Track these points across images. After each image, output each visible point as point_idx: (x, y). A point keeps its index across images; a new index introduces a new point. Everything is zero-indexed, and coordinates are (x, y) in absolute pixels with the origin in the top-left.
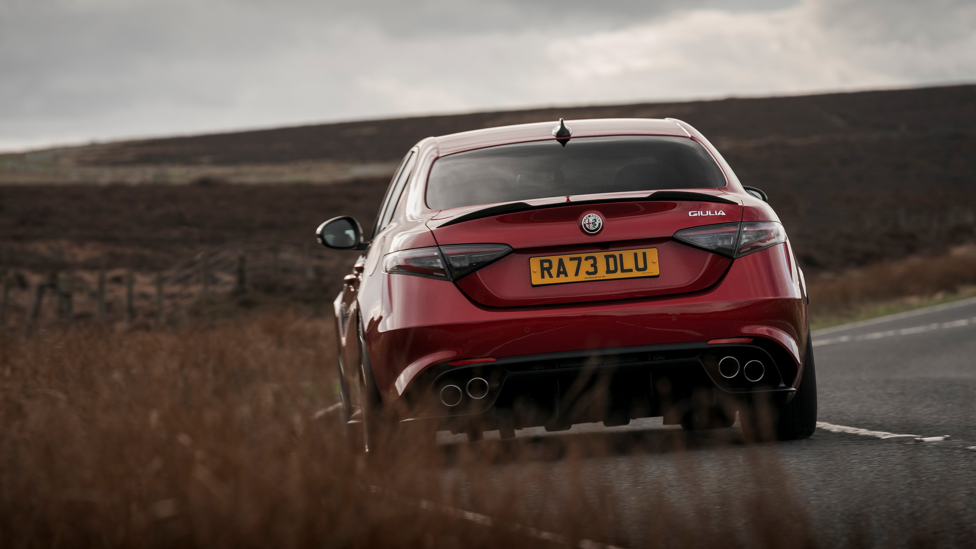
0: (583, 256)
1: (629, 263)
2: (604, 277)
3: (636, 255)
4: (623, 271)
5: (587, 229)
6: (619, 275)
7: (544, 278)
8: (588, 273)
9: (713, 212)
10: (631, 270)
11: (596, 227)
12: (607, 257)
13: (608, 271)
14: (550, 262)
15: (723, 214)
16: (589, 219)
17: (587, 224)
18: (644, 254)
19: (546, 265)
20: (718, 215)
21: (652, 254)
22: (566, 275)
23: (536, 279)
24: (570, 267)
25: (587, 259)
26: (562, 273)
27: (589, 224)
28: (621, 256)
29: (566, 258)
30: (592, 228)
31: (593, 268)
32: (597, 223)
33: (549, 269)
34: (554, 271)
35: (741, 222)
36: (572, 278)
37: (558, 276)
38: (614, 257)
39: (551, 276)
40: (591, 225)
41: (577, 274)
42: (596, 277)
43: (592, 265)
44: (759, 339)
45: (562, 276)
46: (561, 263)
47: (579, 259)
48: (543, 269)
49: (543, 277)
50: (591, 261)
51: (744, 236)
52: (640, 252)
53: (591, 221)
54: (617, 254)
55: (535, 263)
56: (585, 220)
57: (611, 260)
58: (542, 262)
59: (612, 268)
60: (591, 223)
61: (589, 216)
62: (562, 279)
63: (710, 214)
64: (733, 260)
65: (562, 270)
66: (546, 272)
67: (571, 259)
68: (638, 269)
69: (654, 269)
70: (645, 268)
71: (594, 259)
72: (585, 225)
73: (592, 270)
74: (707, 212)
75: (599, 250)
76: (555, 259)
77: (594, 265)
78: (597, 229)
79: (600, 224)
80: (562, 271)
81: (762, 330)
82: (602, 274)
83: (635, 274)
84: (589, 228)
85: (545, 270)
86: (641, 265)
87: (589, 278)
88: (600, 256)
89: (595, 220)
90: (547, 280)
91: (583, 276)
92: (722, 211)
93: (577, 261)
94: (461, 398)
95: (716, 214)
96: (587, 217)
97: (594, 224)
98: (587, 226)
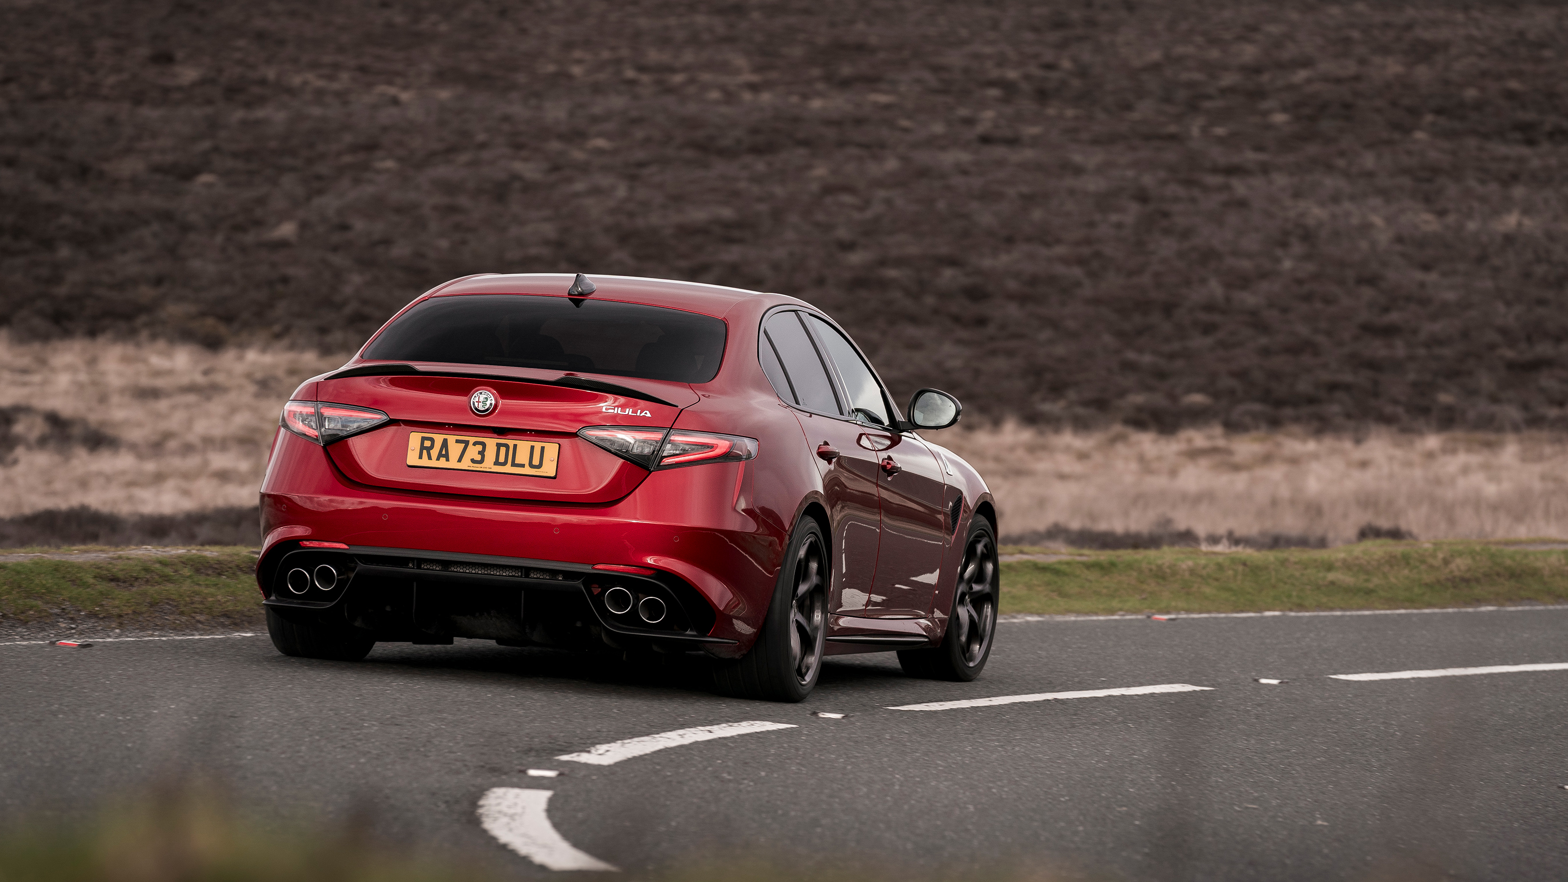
0: (472, 440)
1: (522, 456)
2: (491, 468)
3: (532, 448)
4: (514, 464)
5: (476, 409)
6: (508, 469)
7: (422, 459)
8: (473, 461)
9: (635, 412)
10: (523, 466)
11: (486, 407)
12: (499, 446)
13: (497, 463)
14: (432, 440)
15: (649, 415)
16: (479, 397)
17: (476, 402)
18: (543, 448)
19: (427, 444)
20: (641, 415)
21: (552, 449)
22: (448, 460)
23: (413, 458)
24: (455, 449)
25: (475, 444)
26: (443, 456)
28: (515, 446)
29: (451, 439)
30: (481, 408)
31: (480, 456)
32: (488, 403)
33: (429, 449)
34: (435, 453)
35: (671, 428)
36: (453, 464)
37: (438, 459)
38: (507, 446)
39: (430, 458)
40: (481, 404)
41: (460, 460)
42: (482, 467)
43: (479, 453)
44: (661, 573)
45: (443, 459)
46: (445, 443)
47: (467, 443)
48: (422, 448)
49: (421, 457)
50: (479, 448)
51: (669, 446)
52: (538, 446)
53: (482, 399)
54: (511, 443)
55: (415, 438)
56: (475, 397)
57: (503, 450)
58: (424, 439)
59: (502, 459)
60: (480, 402)
61: (481, 393)
62: (442, 463)
63: (630, 413)
64: (651, 472)
65: (444, 452)
66: (425, 452)
67: (457, 441)
68: (531, 466)
69: (549, 469)
70: (540, 466)
71: (484, 445)
72: (474, 402)
73: (478, 458)
74: (628, 410)
75: (496, 435)
76: (439, 438)
77: (482, 453)
78: (487, 410)
79: (491, 404)
80: (444, 454)
81: (671, 564)
82: (489, 465)
83: (527, 471)
84: (479, 407)
85: (424, 449)
86: (536, 462)
87: (473, 467)
88: (491, 443)
89: (486, 398)
90: (425, 462)
91: (466, 464)
92: (648, 412)
93: (464, 444)
94: (309, 583)
95: (638, 414)
96: (479, 394)
97: (484, 403)
98: (476, 404)
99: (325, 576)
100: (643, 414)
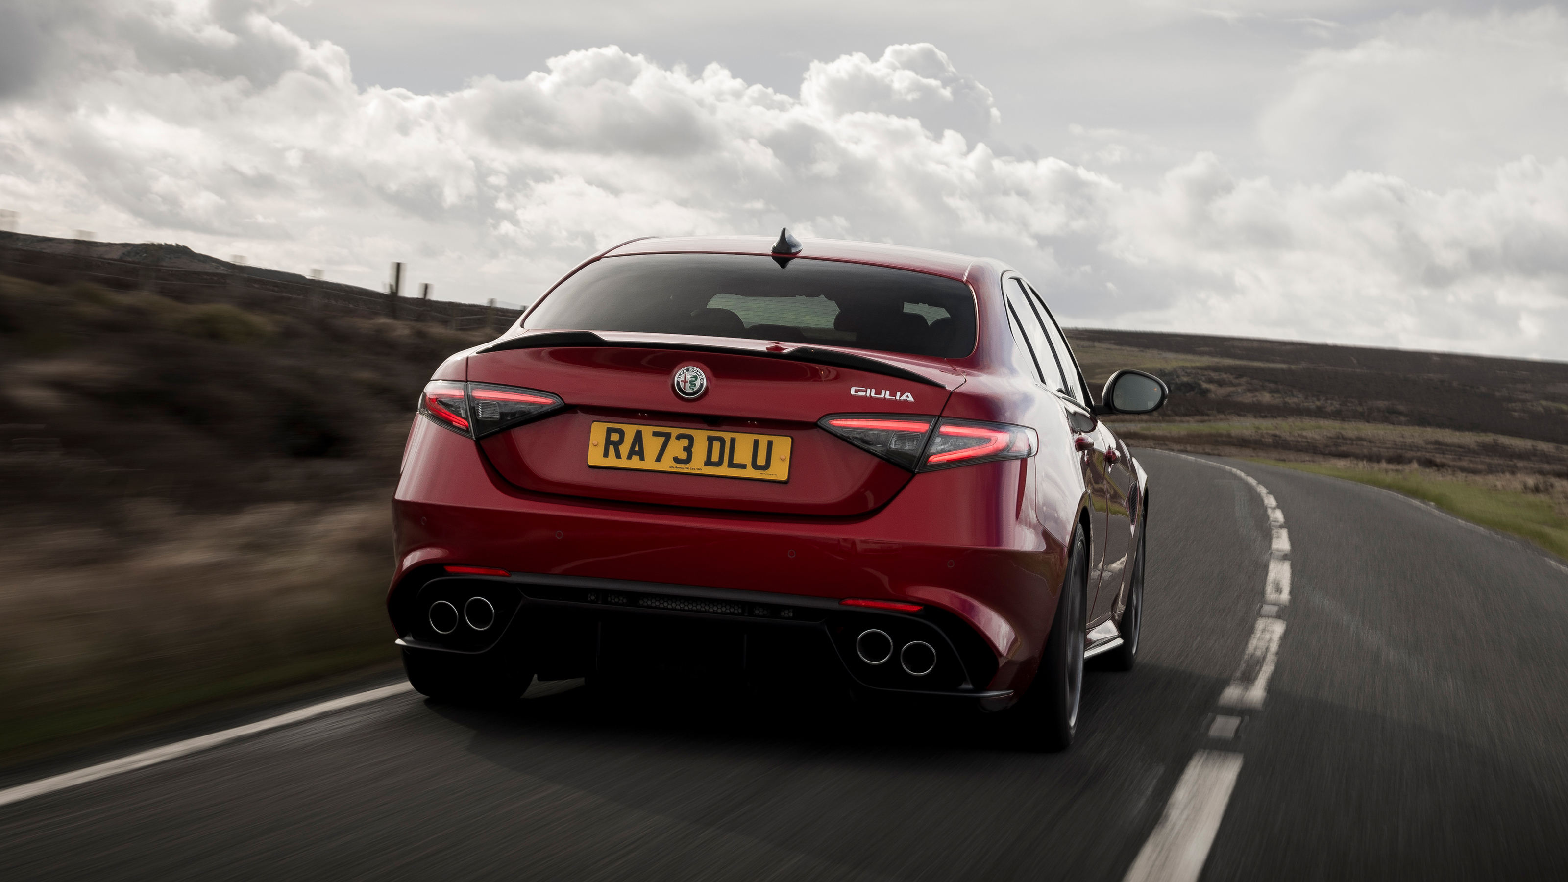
0: (675, 432)
1: (743, 454)
2: (700, 470)
3: (756, 443)
4: (731, 465)
5: (680, 389)
6: (724, 470)
7: (607, 457)
8: (676, 460)
9: (893, 394)
10: (744, 466)
11: (696, 389)
12: (711, 440)
13: (709, 462)
14: (621, 433)
15: (911, 399)
16: (685, 375)
17: (682, 381)
18: (770, 444)
19: (615, 437)
20: (902, 399)
21: (783, 446)
22: (642, 458)
23: (595, 457)
24: (652, 445)
25: (679, 437)
26: (636, 453)
27: (685, 382)
28: (733, 441)
29: (647, 431)
30: (688, 390)
31: (686, 454)
32: (698, 383)
33: (617, 444)
34: (625, 449)
35: (940, 416)
36: (649, 464)
37: (629, 457)
38: (722, 441)
39: (618, 456)
40: (688, 385)
41: (659, 459)
42: (688, 469)
43: (685, 449)
44: (932, 610)
45: (636, 458)
46: (638, 437)
47: (668, 436)
48: (608, 442)
49: (606, 455)
50: (685, 442)
51: (938, 440)
52: (763, 440)
53: (689, 378)
54: (727, 436)
55: (598, 431)
56: (680, 375)
57: (717, 445)
58: (609, 431)
59: (715, 458)
60: (687, 382)
61: (688, 370)
62: (635, 463)
63: (887, 396)
64: (914, 475)
65: (637, 448)
66: (612, 448)
67: (655, 434)
68: (755, 466)
69: (779, 470)
70: (767, 466)
71: (691, 439)
72: (678, 382)
73: (683, 456)
74: (883, 392)
75: (706, 426)
76: (630, 430)
77: (688, 449)
78: (697, 392)
79: (702, 385)
80: (637, 450)
81: (942, 596)
82: (697, 465)
83: (750, 473)
84: (684, 388)
85: (611, 445)
86: (761, 461)
87: (676, 467)
88: (701, 436)
89: (696, 378)
90: (612, 461)
91: (667, 464)
92: (909, 395)
93: (664, 438)
94: (457, 623)
95: (898, 398)
96: (685, 371)
97: (693, 384)
98: (682, 385)
99: (479, 613)
100: (904, 398)
